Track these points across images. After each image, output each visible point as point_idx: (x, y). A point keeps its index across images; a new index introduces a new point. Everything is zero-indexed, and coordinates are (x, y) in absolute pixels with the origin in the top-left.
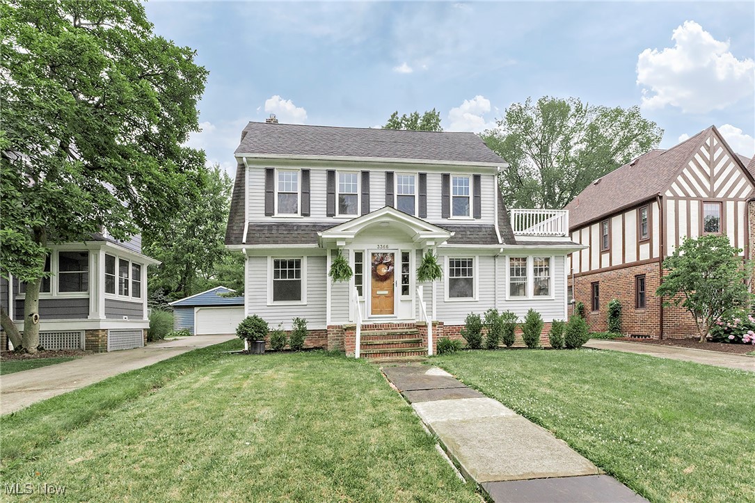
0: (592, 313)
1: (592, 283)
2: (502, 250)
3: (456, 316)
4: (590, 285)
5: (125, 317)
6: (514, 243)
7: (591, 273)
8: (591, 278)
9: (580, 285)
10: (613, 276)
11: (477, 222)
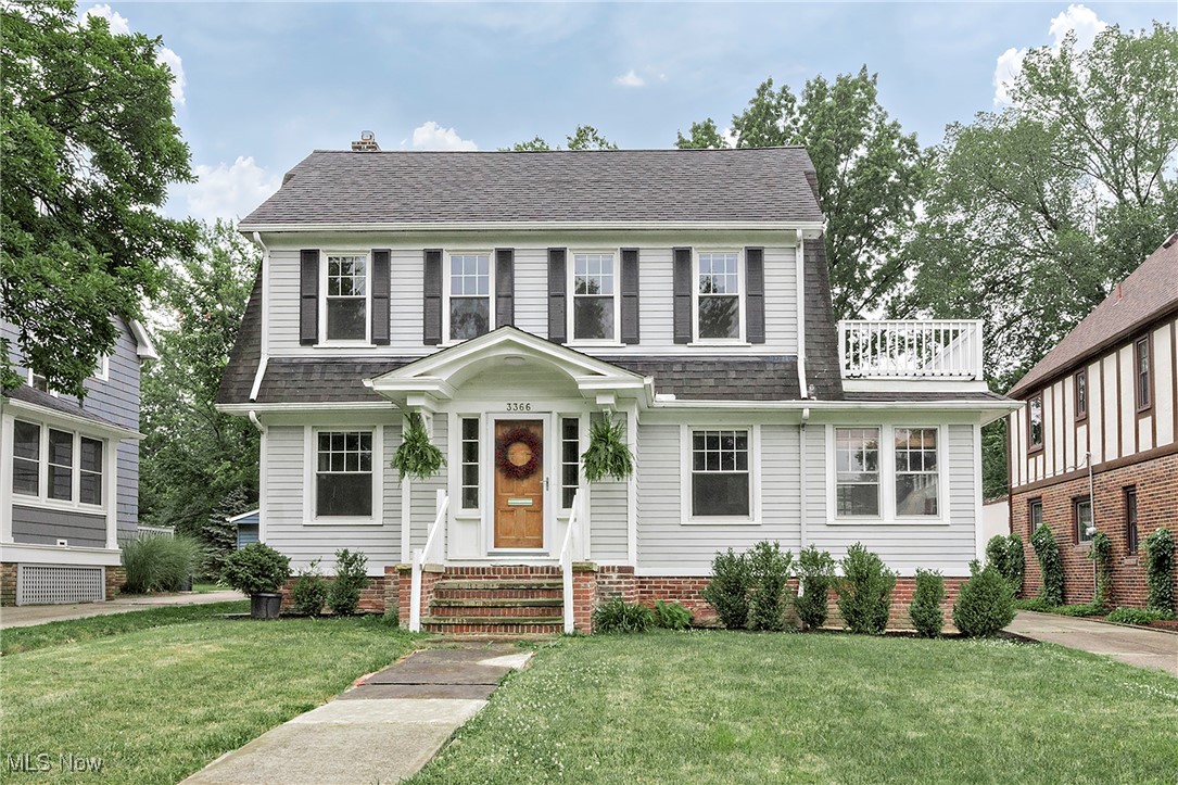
0: (1127, 561)
1: (1124, 488)
2: (806, 413)
3: (673, 557)
4: (1119, 494)
5: (59, 541)
6: (840, 396)
7: (1124, 463)
8: (1121, 477)
9: (1104, 493)
10: (1160, 473)
11: (757, 350)
